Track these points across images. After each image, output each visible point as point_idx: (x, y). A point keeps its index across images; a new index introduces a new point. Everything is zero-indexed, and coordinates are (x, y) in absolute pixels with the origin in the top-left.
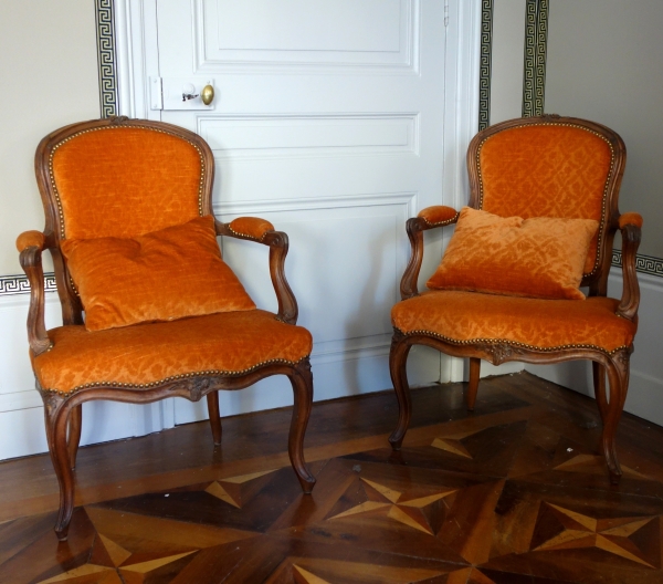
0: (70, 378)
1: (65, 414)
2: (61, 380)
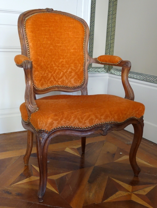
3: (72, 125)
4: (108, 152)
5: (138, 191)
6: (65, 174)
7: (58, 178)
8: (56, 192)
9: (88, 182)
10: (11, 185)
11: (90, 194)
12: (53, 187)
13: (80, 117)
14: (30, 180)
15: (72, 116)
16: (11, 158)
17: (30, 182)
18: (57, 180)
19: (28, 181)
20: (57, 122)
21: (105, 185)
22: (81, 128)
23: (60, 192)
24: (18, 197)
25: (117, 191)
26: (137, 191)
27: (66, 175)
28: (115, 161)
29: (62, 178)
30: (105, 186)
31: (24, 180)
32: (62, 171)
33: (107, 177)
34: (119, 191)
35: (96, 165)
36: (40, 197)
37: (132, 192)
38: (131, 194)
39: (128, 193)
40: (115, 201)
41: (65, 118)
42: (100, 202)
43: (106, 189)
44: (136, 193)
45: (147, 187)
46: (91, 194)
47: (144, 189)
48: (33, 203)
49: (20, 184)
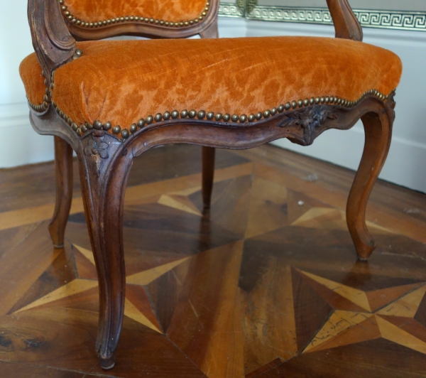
0: (134, 101)
1: (122, 168)
2: (118, 107)
3: (207, 108)
4: (268, 202)
5: (388, 307)
6: (169, 267)
7: (151, 280)
8: (154, 328)
9: (239, 289)
10: (9, 313)
11: (256, 328)
12: (142, 310)
13: (233, 76)
14: (72, 293)
15: (207, 74)
16: (16, 230)
17: (70, 297)
18: (149, 286)
19: (63, 296)
20: (154, 93)
21: (288, 292)
22: (238, 119)
23: (164, 327)
24: (33, 356)
25: (329, 311)
26: (386, 305)
27: (175, 269)
28: (294, 223)
29: (163, 281)
30: (292, 297)
31: (50, 294)
32: (159, 259)
33: (288, 268)
34: (337, 311)
35: (248, 236)
36: (104, 356)
37: (373, 312)
38: (373, 317)
39: (364, 314)
40: (336, 346)
41: (183, 81)
42: (295, 355)
43: (296, 307)
44: (384, 312)
45: (406, 294)
46: (260, 327)
47: (402, 299)
48: (82, 375)
49: (41, 307)
